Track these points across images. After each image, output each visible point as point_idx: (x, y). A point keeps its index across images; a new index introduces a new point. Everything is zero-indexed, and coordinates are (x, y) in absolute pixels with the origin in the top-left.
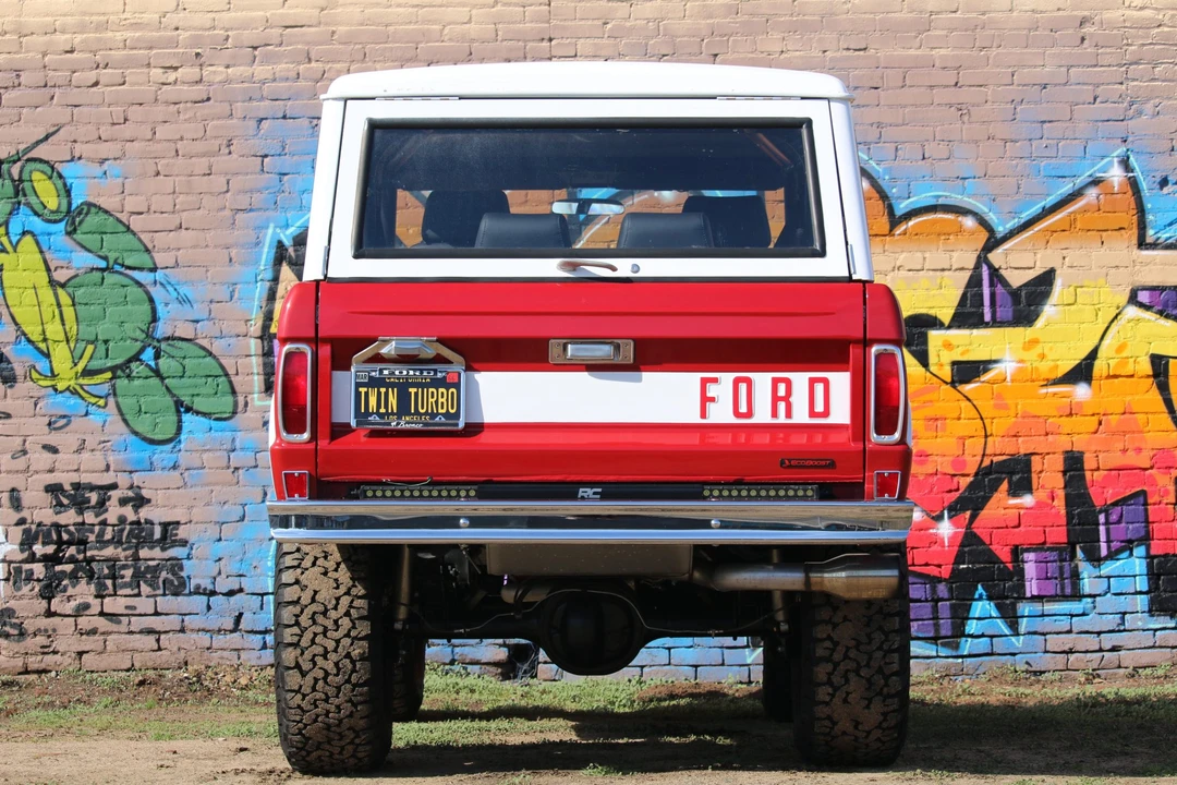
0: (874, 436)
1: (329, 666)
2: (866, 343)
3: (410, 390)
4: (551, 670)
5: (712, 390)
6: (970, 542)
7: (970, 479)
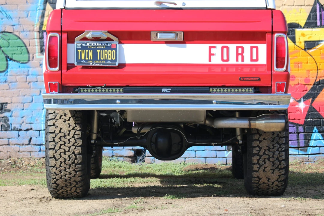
0: (275, 69)
1: (66, 157)
2: (273, 33)
3: (98, 51)
4: (150, 159)
5: (213, 51)
6: (311, 111)
7: (312, 86)
